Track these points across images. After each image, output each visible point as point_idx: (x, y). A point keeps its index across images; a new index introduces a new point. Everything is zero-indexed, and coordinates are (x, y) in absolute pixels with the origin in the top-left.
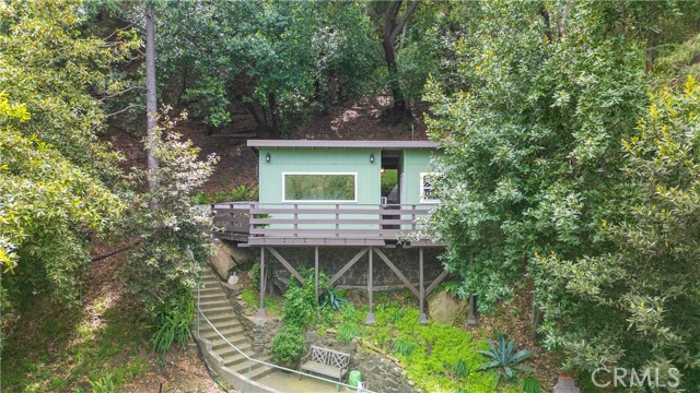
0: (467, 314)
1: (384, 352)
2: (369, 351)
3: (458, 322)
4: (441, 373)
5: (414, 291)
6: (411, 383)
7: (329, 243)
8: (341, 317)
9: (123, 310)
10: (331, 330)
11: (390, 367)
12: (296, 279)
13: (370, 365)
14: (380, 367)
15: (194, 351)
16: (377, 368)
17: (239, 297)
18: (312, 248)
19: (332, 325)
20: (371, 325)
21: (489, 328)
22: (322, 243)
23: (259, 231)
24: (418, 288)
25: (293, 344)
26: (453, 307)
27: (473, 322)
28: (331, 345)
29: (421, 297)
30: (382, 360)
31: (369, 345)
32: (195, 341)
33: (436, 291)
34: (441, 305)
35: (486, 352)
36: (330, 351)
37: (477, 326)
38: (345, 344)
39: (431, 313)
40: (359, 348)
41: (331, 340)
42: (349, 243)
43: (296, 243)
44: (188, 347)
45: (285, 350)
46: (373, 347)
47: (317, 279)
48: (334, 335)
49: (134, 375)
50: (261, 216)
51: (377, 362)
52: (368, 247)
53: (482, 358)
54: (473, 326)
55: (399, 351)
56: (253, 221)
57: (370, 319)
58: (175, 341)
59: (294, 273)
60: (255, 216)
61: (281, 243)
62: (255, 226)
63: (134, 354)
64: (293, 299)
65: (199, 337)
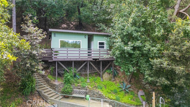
0: (112, 78)
1: (95, 89)
2: (91, 89)
3: (110, 80)
4: (111, 93)
5: (99, 72)
6: (104, 96)
7: (77, 60)
8: (80, 81)
9: (8, 83)
10: (79, 84)
11: (98, 93)
12: (67, 71)
13: (91, 93)
14: (95, 93)
15: (37, 94)
16: (94, 93)
17: (47, 77)
18: (72, 61)
19: (78, 83)
20: (89, 82)
21: (118, 81)
22: (75, 60)
23: (56, 56)
24: (100, 71)
25: (70, 89)
26: (109, 76)
27: (114, 80)
28: (79, 89)
29: (101, 74)
30: (95, 91)
31: (91, 88)
32: (37, 91)
33: (104, 72)
34: (106, 76)
35: (120, 87)
36: (80, 90)
37: (115, 80)
38: (84, 88)
39: (103, 78)
40: (88, 89)
41: (79, 87)
42: (83, 60)
43: (68, 60)
44: (35, 93)
45: (68, 91)
46: (92, 88)
47: (73, 70)
48: (80, 86)
49: (19, 104)
50: (57, 52)
51: (94, 92)
52: (87, 61)
53: (119, 88)
54: (114, 81)
55: (99, 88)
56: (54, 53)
57: (88, 81)
58: (31, 92)
59: (66, 69)
60: (55, 52)
61: (63, 60)
62: (55, 55)
63: (17, 97)
64: (67, 76)
65: (38, 90)
